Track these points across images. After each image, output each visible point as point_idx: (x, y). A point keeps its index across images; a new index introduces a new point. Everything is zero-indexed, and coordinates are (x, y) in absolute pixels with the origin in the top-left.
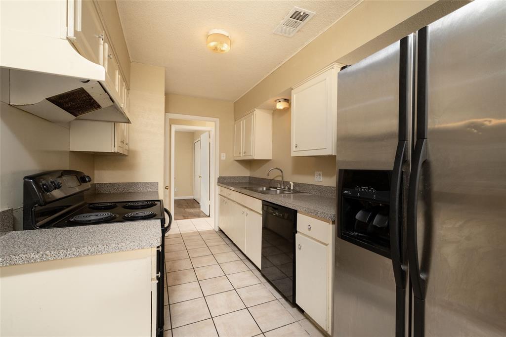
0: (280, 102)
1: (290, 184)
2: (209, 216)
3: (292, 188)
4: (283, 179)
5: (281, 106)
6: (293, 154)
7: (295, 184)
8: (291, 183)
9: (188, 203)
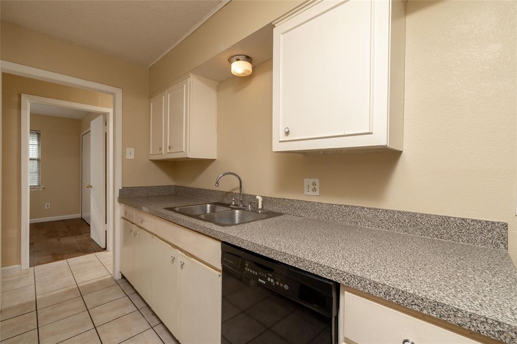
0: (238, 60)
1: (258, 200)
2: (105, 249)
3: (260, 207)
4: (241, 191)
5: (240, 68)
6: (277, 147)
7: (265, 199)
8: (258, 197)
9: (68, 227)
